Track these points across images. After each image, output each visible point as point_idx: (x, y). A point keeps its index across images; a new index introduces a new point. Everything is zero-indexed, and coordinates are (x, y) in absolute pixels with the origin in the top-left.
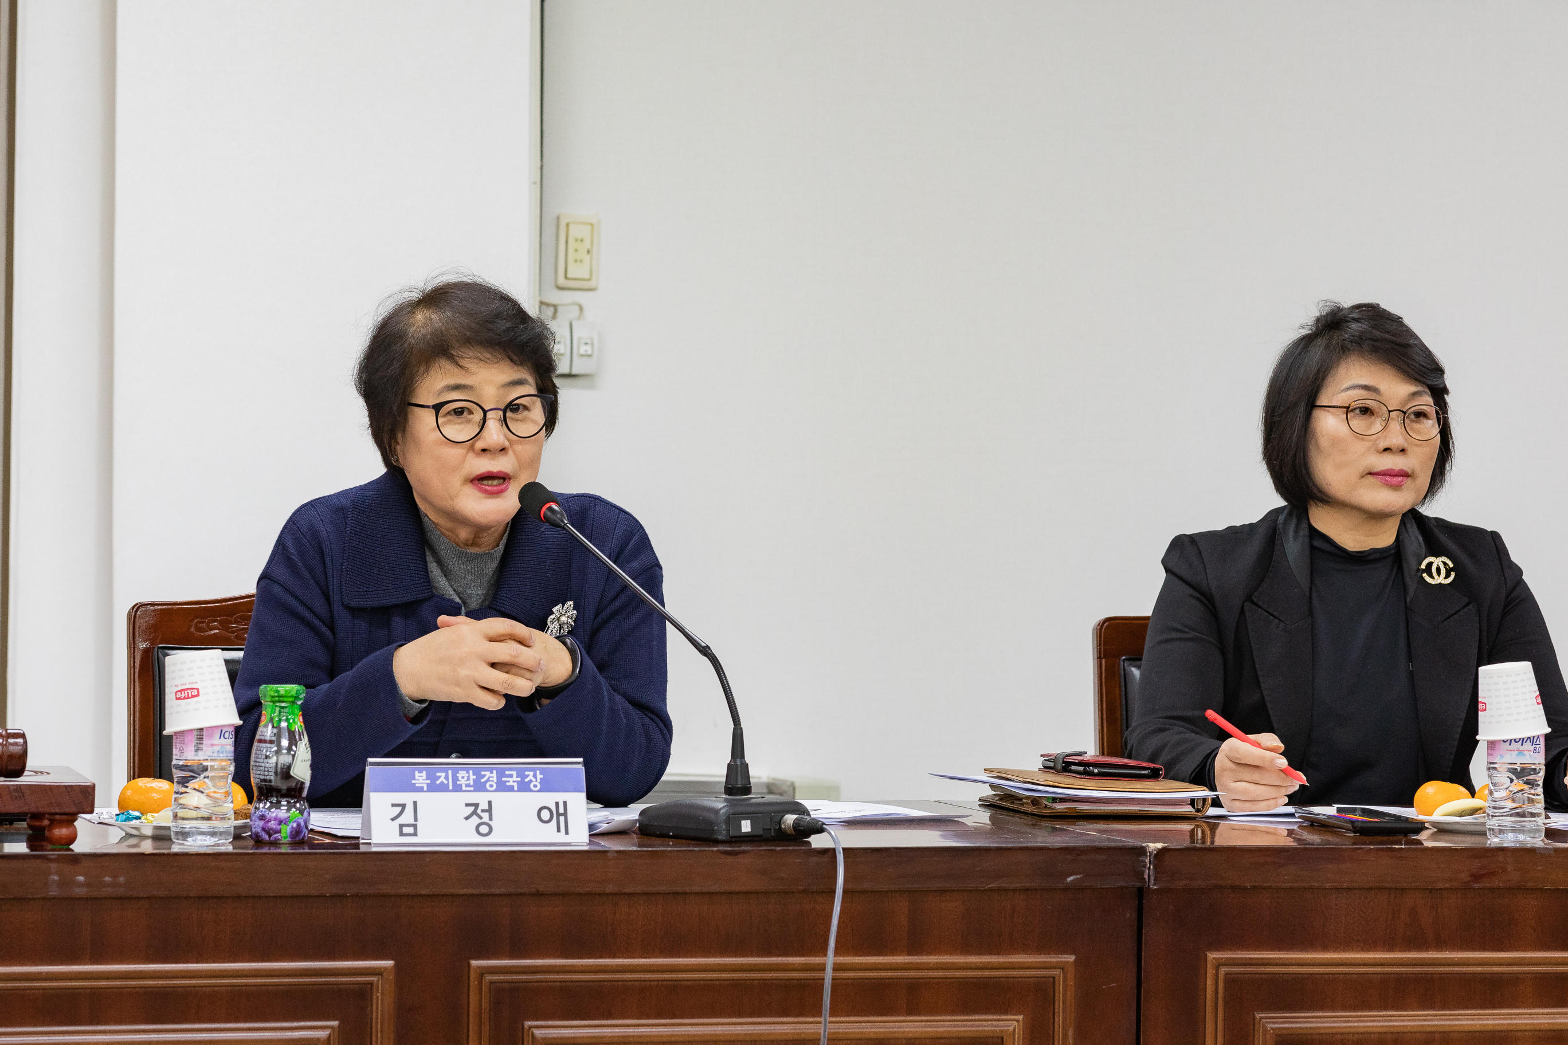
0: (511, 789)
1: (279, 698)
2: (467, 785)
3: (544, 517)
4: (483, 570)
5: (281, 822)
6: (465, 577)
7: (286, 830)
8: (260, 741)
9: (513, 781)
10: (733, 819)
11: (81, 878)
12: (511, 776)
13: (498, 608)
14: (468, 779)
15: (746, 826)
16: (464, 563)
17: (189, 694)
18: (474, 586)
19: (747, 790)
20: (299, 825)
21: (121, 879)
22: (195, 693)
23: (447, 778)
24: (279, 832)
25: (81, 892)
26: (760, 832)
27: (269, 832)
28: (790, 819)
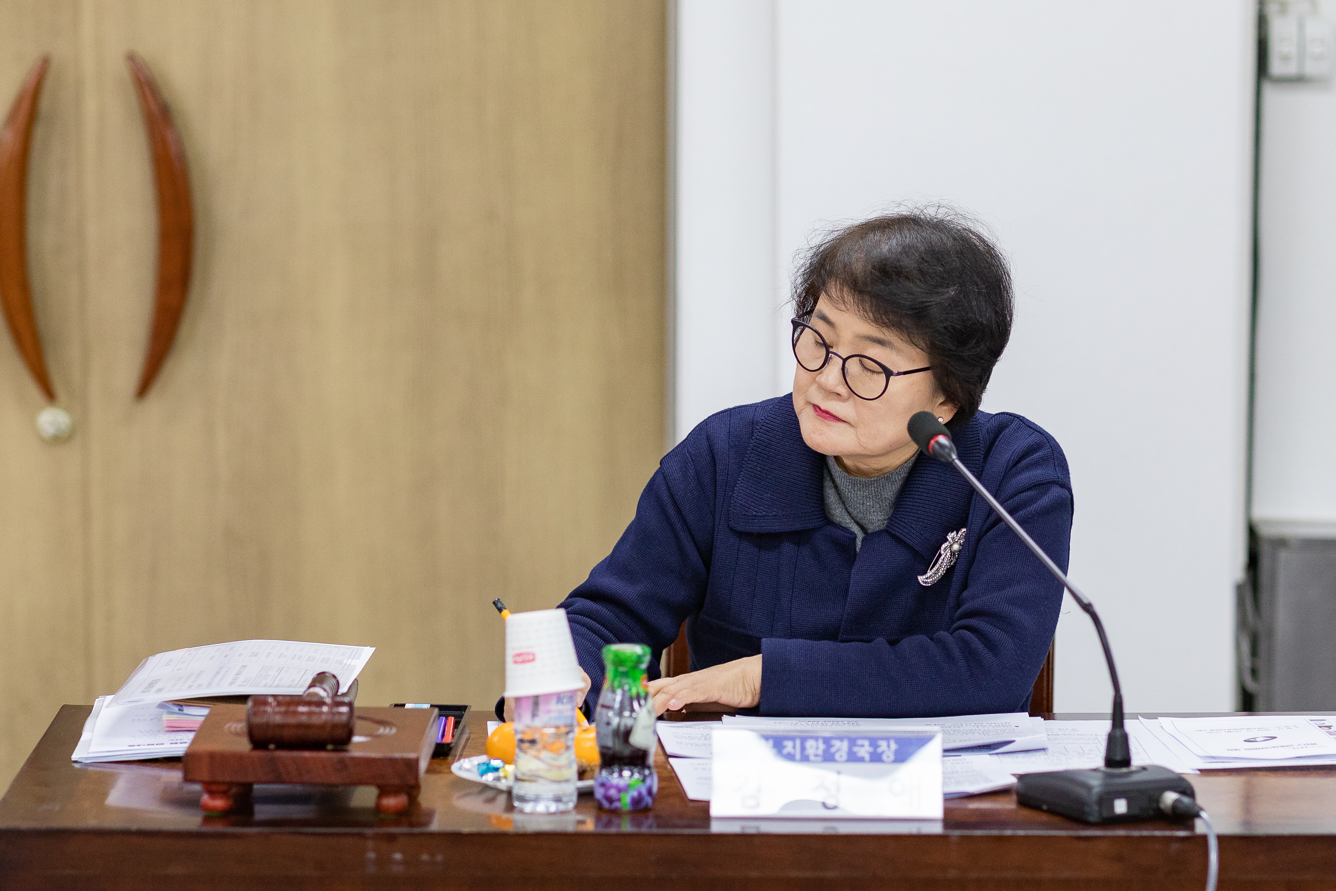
0: (862, 760)
1: (619, 662)
2: (816, 755)
3: (933, 449)
4: (881, 495)
5: (620, 790)
6: (863, 503)
7: (626, 800)
8: (603, 706)
9: (864, 750)
10: (1107, 798)
11: (398, 856)
12: (862, 746)
13: (893, 532)
14: (817, 748)
15: (1120, 807)
16: (860, 489)
17: (525, 658)
18: (873, 512)
19: (1126, 762)
20: (640, 794)
21: (439, 858)
22: (531, 657)
23: (794, 747)
24: (619, 800)
25: (397, 869)
26: (1136, 811)
27: (610, 800)
28: (1170, 797)
